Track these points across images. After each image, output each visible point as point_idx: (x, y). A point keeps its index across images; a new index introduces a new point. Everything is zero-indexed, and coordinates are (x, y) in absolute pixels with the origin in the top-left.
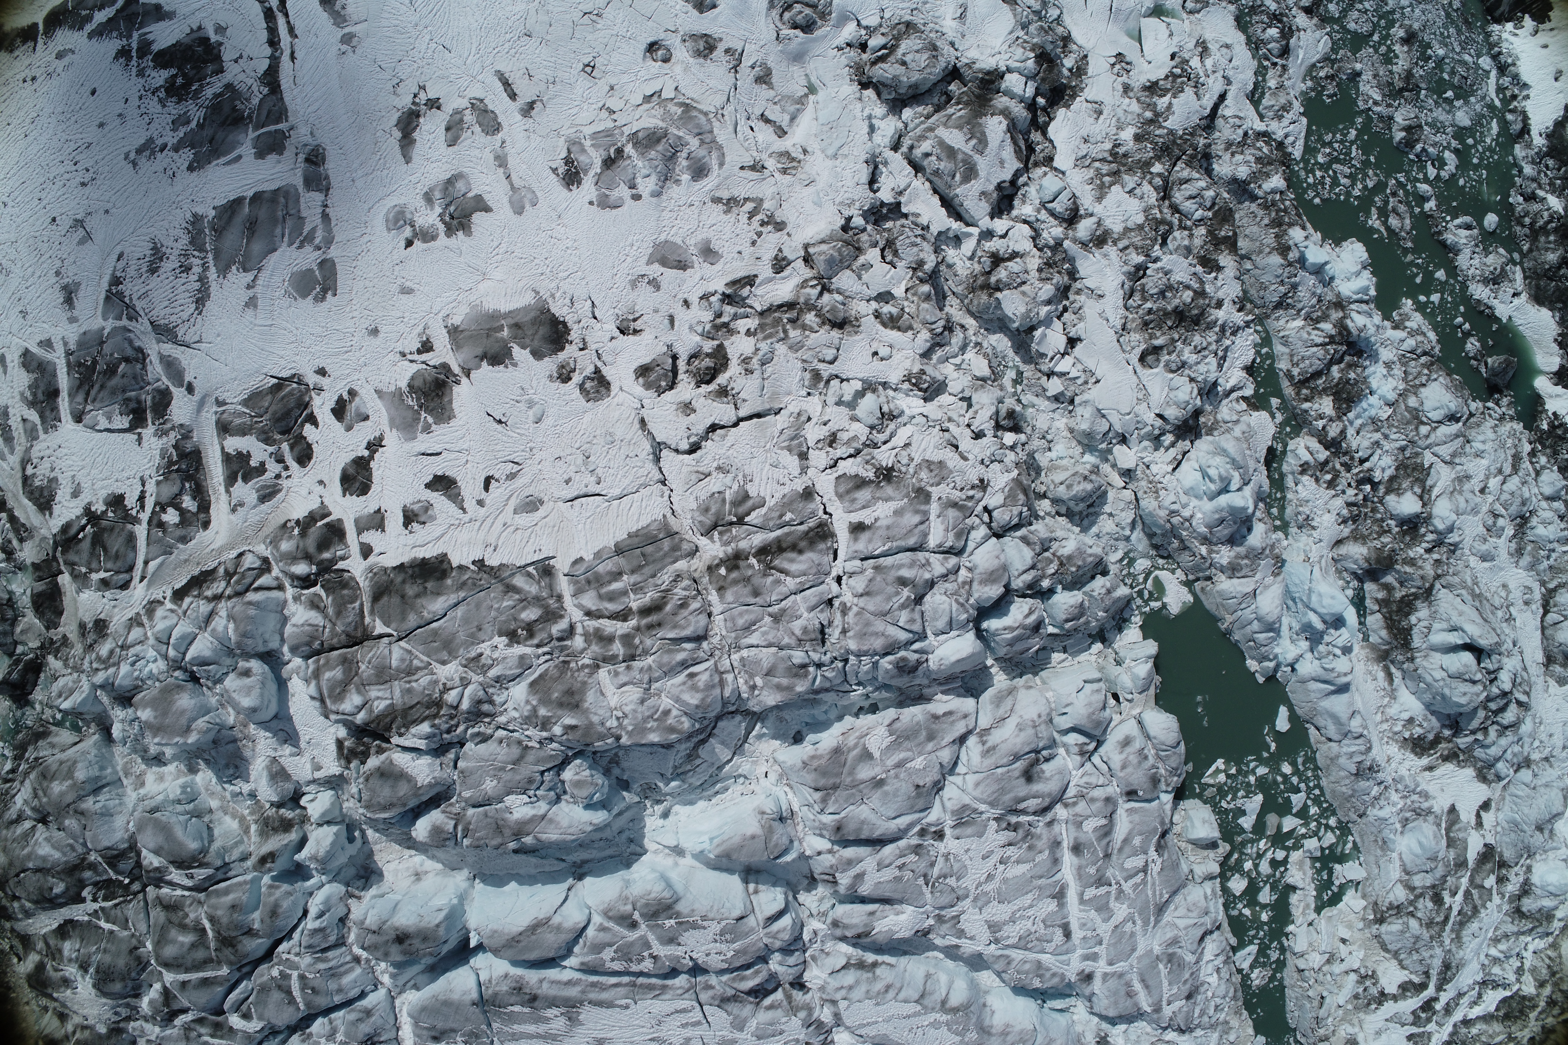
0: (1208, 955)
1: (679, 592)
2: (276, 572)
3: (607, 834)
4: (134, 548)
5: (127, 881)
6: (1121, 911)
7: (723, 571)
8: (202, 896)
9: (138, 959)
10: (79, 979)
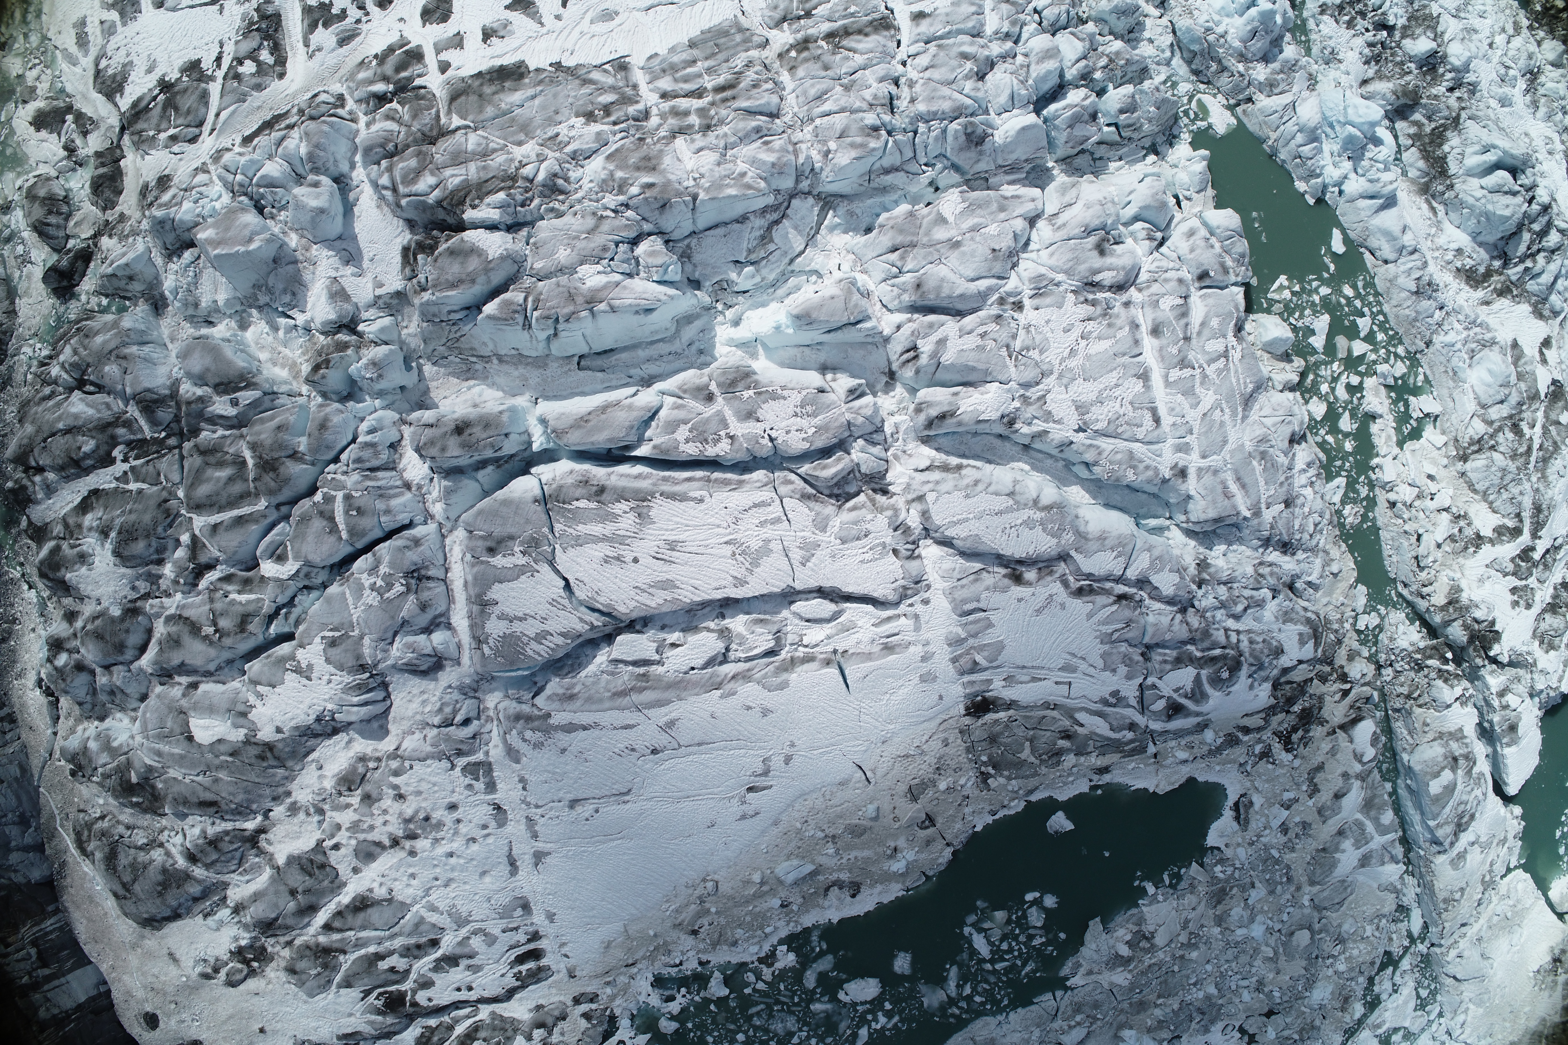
0: (1300, 464)
1: (751, 75)
2: (350, 104)
3: (676, 346)
4: (206, 104)
5: (163, 434)
6: (1208, 398)
7: (793, 54)
8: (244, 430)
9: (168, 513)
10: (98, 549)
